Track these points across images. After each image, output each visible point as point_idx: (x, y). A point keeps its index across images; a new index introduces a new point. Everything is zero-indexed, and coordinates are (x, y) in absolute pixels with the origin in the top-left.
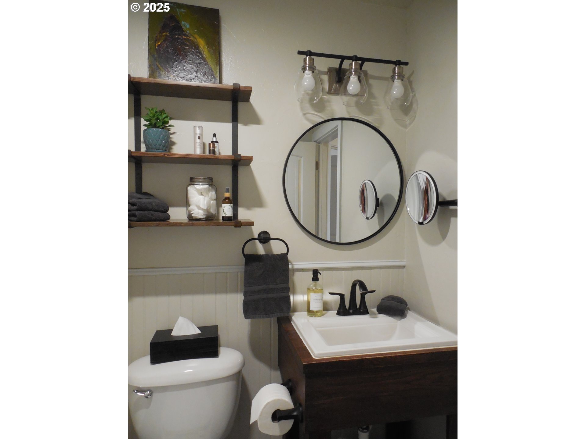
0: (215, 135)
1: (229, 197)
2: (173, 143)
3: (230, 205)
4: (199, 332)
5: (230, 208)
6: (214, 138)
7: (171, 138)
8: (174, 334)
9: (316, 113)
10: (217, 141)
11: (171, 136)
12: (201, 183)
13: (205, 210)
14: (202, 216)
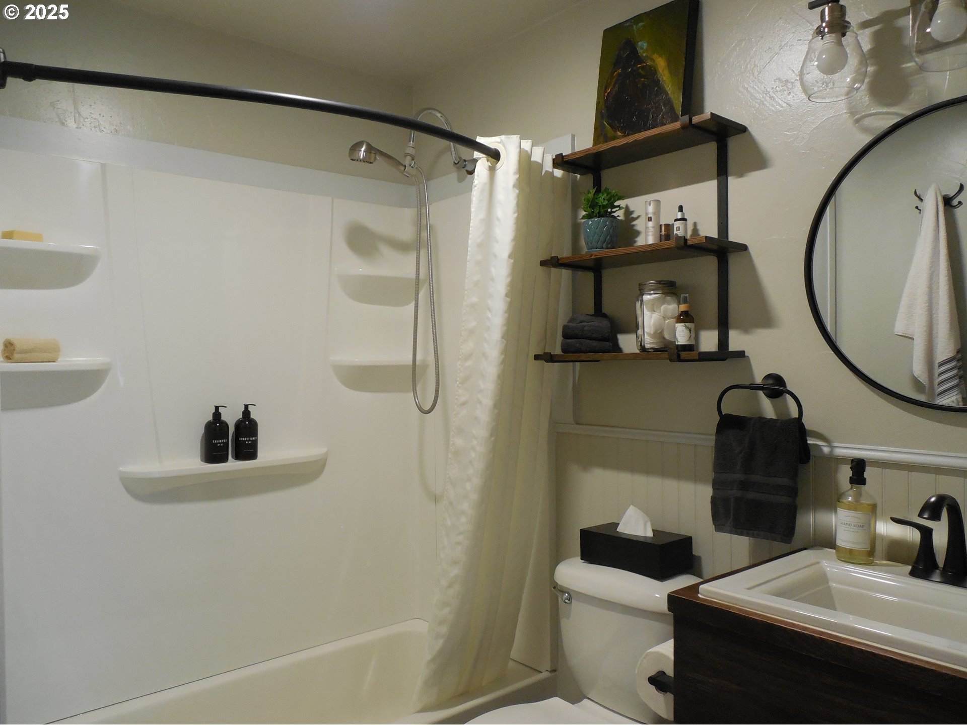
0: (681, 209)
1: (688, 311)
2: (638, 233)
3: (683, 324)
4: (650, 534)
5: (683, 331)
6: (680, 213)
7: (634, 225)
8: (620, 529)
9: (885, 110)
10: (685, 217)
11: (634, 223)
12: (652, 292)
13: (651, 334)
14: (649, 345)
